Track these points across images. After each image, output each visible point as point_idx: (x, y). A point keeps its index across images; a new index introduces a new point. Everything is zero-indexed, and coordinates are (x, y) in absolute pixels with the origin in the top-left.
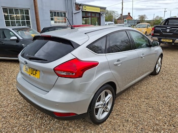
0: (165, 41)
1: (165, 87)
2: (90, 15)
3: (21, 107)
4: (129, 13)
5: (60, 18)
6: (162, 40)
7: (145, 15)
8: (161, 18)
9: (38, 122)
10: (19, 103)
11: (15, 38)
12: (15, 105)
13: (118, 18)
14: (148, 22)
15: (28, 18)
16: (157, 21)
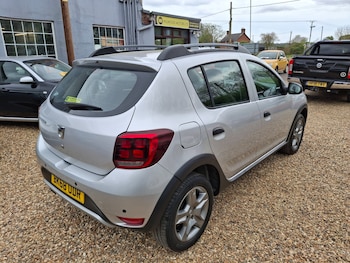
0: (313, 85)
1: (316, 172)
2: (168, 33)
3: (51, 211)
4: (243, 30)
5: (113, 39)
6: (308, 84)
7: (273, 34)
8: (304, 39)
9: (88, 237)
10: (47, 204)
11: (29, 79)
12: (40, 208)
13: (221, 39)
14: (280, 47)
15: (50, 39)
16: (297, 45)
